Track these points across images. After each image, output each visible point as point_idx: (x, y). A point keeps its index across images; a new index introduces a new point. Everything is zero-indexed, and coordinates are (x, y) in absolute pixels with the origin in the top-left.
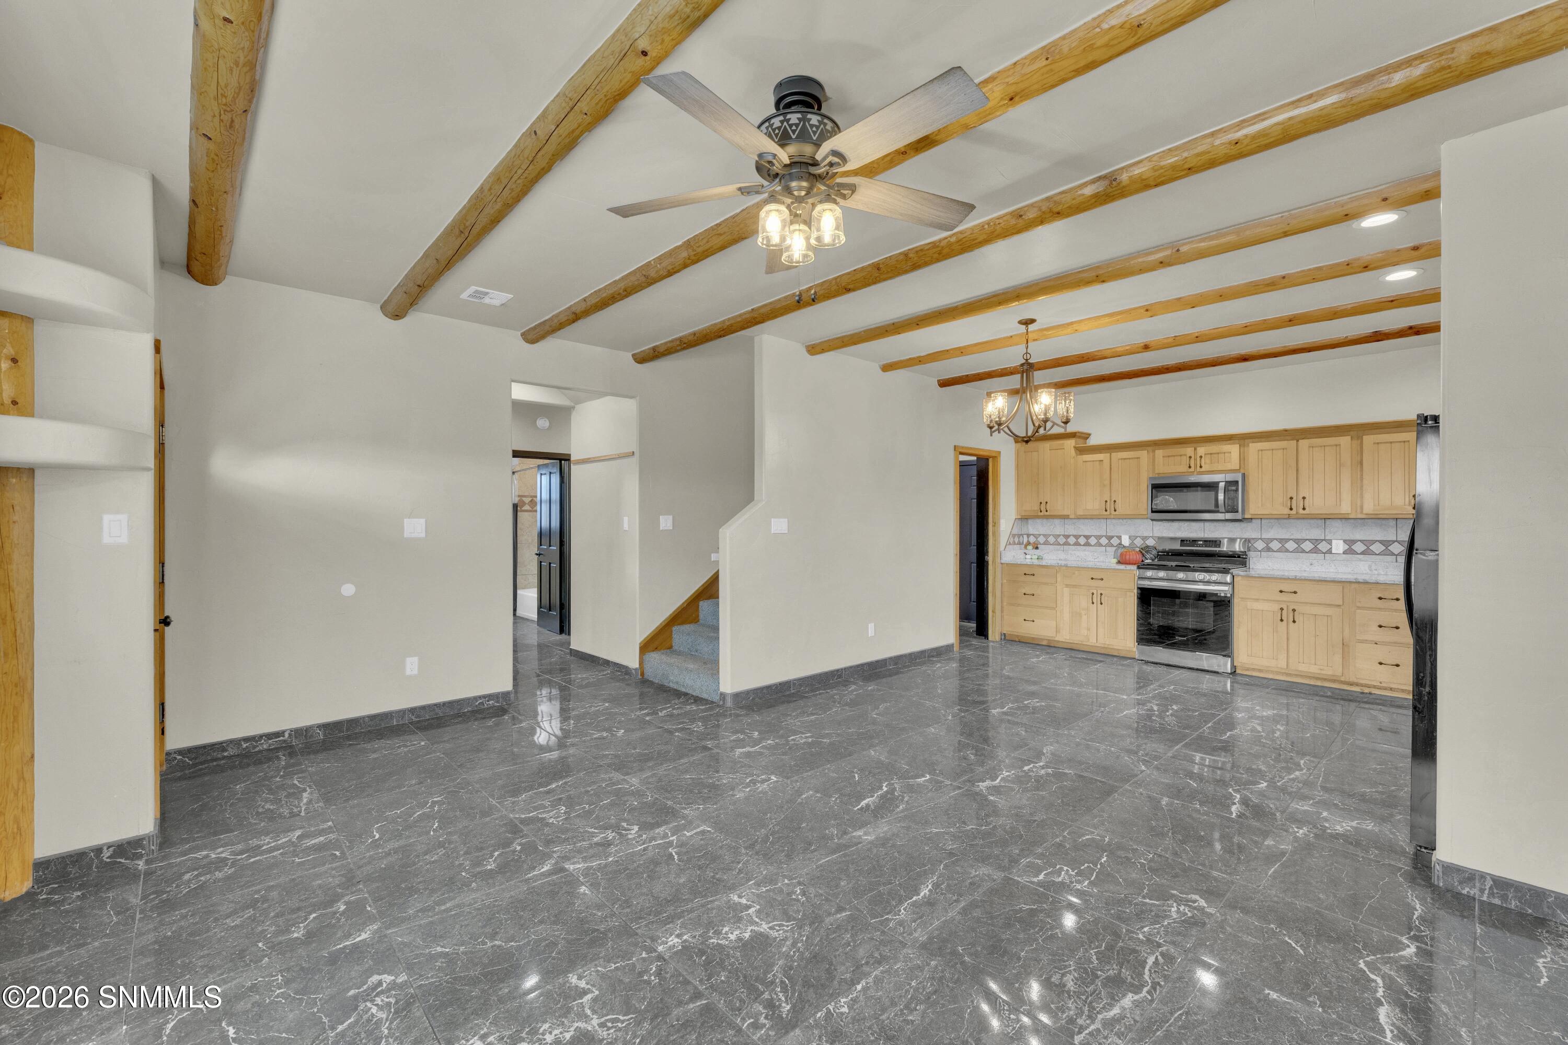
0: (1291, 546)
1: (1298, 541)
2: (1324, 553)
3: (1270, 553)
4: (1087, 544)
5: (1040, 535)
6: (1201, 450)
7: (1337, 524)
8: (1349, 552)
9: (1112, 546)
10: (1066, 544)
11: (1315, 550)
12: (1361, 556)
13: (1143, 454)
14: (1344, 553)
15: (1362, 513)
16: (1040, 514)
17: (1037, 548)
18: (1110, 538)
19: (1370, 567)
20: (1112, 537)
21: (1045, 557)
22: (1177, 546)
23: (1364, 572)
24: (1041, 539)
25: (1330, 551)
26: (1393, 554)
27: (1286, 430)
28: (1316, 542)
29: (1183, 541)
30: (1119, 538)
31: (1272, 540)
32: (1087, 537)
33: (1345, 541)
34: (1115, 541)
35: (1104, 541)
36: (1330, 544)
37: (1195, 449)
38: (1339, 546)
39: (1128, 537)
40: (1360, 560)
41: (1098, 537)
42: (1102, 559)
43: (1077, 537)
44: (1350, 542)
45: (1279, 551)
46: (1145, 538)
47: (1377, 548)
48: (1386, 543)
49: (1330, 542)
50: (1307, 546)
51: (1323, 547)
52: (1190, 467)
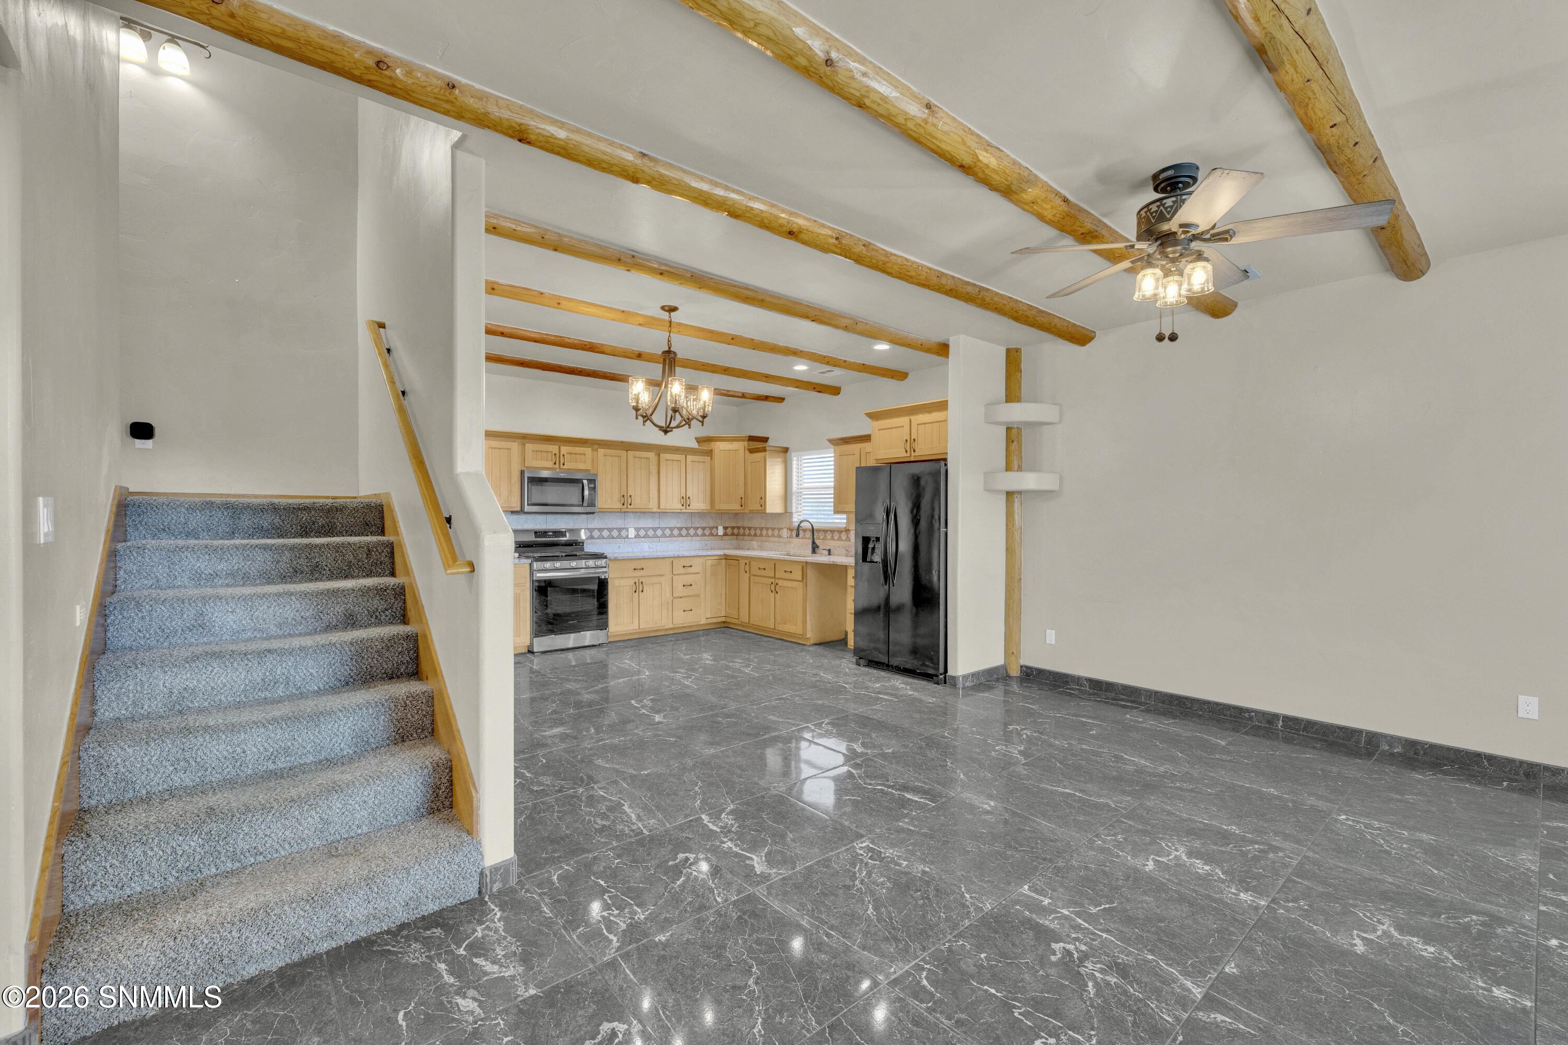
0: (606, 533)
1: (610, 530)
2: (624, 538)
3: (593, 540)
6: (565, 449)
7: (631, 515)
8: (637, 536)
11: (619, 537)
12: (643, 539)
13: (515, 446)
14: (635, 537)
15: (659, 508)
19: (649, 547)
22: (531, 538)
23: (645, 549)
25: (627, 537)
26: (658, 537)
27: (621, 442)
28: (620, 530)
29: (537, 533)
31: (594, 529)
33: (635, 529)
36: (628, 531)
37: (560, 448)
38: (632, 533)
40: (643, 542)
44: (637, 529)
45: (598, 538)
47: (651, 533)
48: (655, 529)
49: (627, 530)
50: (615, 533)
51: (624, 533)
52: (555, 464)
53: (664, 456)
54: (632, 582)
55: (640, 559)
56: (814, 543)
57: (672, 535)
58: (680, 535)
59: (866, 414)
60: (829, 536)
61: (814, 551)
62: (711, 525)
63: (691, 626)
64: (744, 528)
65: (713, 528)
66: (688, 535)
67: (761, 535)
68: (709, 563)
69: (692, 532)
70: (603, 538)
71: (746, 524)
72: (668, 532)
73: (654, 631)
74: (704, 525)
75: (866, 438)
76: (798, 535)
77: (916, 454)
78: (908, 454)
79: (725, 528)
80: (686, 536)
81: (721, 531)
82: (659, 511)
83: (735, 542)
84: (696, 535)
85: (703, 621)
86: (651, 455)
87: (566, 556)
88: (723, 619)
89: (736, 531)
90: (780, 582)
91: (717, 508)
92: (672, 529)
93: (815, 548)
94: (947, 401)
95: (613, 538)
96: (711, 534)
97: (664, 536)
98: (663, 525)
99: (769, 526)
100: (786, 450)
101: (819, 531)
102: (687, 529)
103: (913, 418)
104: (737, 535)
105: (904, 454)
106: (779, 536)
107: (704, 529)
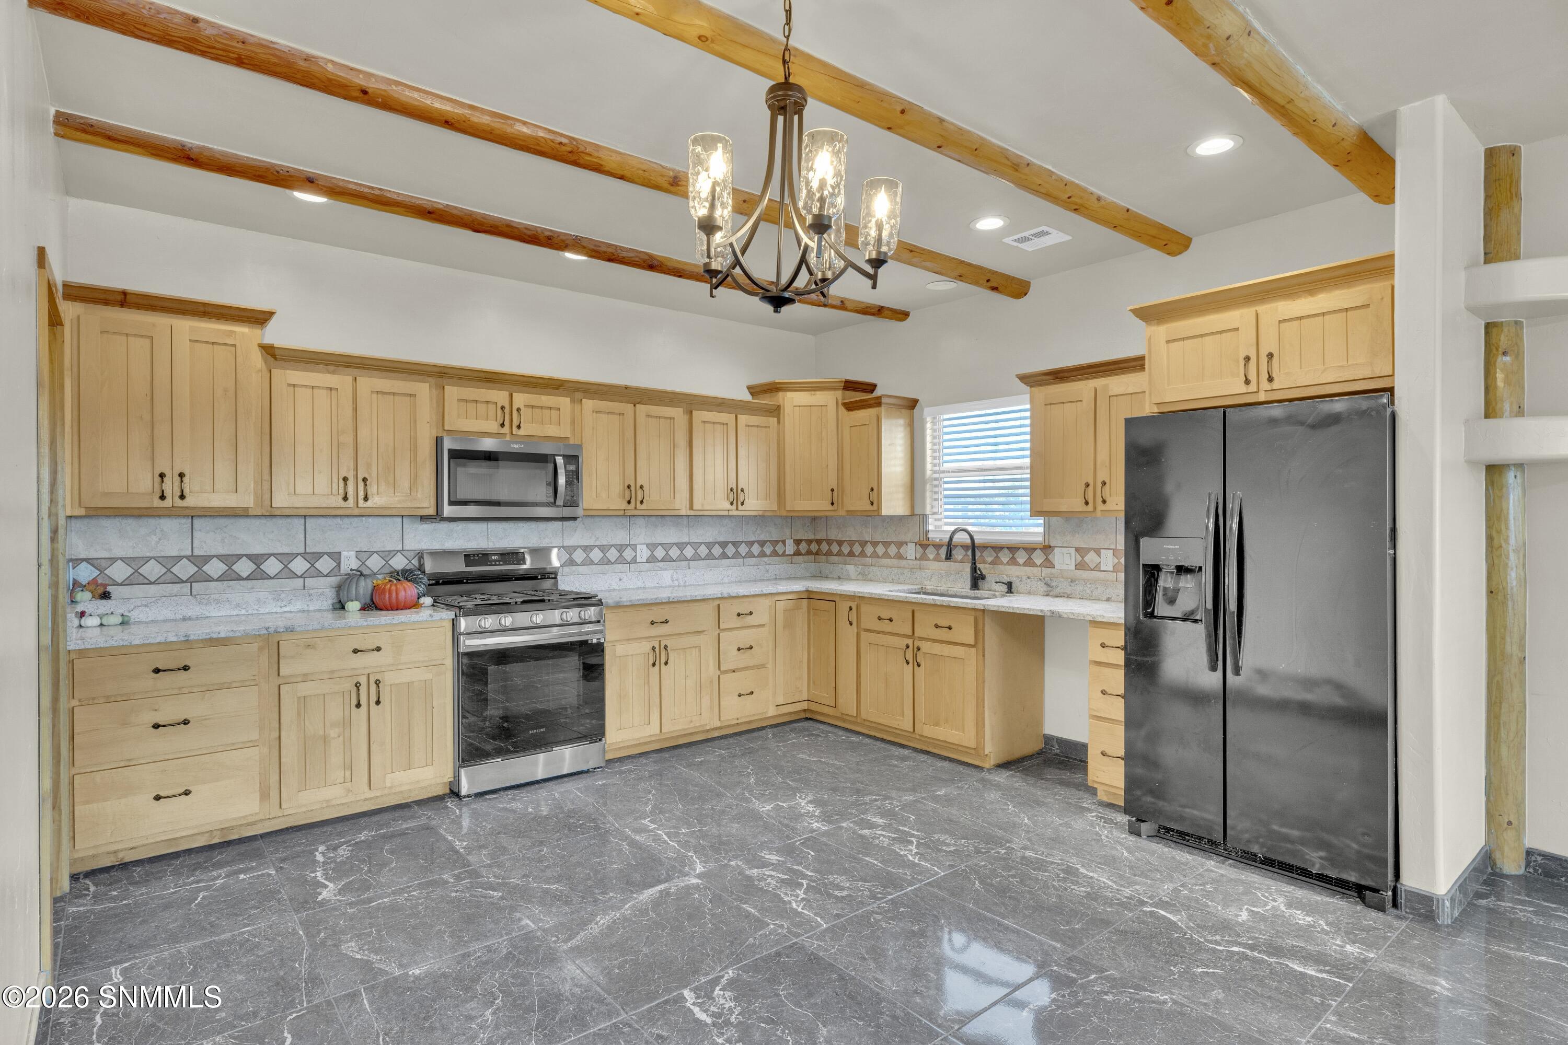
0: (596, 555)
1: (603, 549)
2: (629, 563)
3: (574, 568)
4: (259, 575)
5: (113, 560)
6: (520, 399)
7: (641, 521)
8: (652, 559)
9: (320, 574)
10: (201, 577)
11: (621, 560)
12: (661, 564)
13: (423, 389)
14: (648, 561)
15: (691, 508)
16: (157, 503)
17: (105, 596)
18: (313, 558)
19: (672, 577)
20: (319, 556)
21: (136, 615)
22: (458, 567)
23: (668, 584)
24: (119, 572)
25: (634, 561)
26: (687, 560)
27: (626, 388)
28: (621, 548)
29: (470, 558)
30: (336, 556)
31: (575, 548)
32: (257, 559)
33: (648, 545)
34: (325, 565)
35: (299, 566)
36: (635, 550)
37: (511, 396)
38: (643, 553)
39: (353, 554)
40: (662, 569)
41: (286, 558)
42: (298, 605)
43: (229, 560)
44: (652, 547)
45: (583, 564)
46: (387, 555)
47: (674, 552)
48: (681, 546)
49: (634, 547)
50: (613, 554)
51: (628, 554)
52: (503, 425)
53: (700, 416)
54: (646, 647)
55: (662, 603)
56: (974, 569)
57: (710, 557)
58: (724, 556)
59: (1132, 311)
60: (1005, 557)
61: (975, 585)
62: (775, 537)
63: (750, 722)
64: (829, 542)
65: (777, 542)
66: (737, 555)
67: (863, 554)
68: (781, 606)
69: (743, 549)
70: (592, 563)
71: (834, 534)
72: (703, 550)
73: (685, 735)
74: (763, 537)
75: (1135, 364)
76: (949, 557)
77: (1276, 385)
78: (1253, 387)
79: (798, 542)
80: (733, 557)
81: (790, 548)
82: (692, 513)
83: (812, 566)
84: (750, 555)
85: (772, 711)
86: (677, 413)
87: (524, 602)
88: (805, 705)
89: (814, 547)
90: (925, 646)
91: (788, 508)
92: (710, 545)
93: (977, 580)
94: (1391, 257)
95: (609, 562)
96: (775, 554)
97: (697, 557)
98: (694, 539)
99: (877, 538)
100: (912, 404)
101: (985, 547)
102: (734, 544)
103: (1262, 309)
104: (817, 554)
105: (1243, 389)
106: (899, 556)
107: (762, 544)
